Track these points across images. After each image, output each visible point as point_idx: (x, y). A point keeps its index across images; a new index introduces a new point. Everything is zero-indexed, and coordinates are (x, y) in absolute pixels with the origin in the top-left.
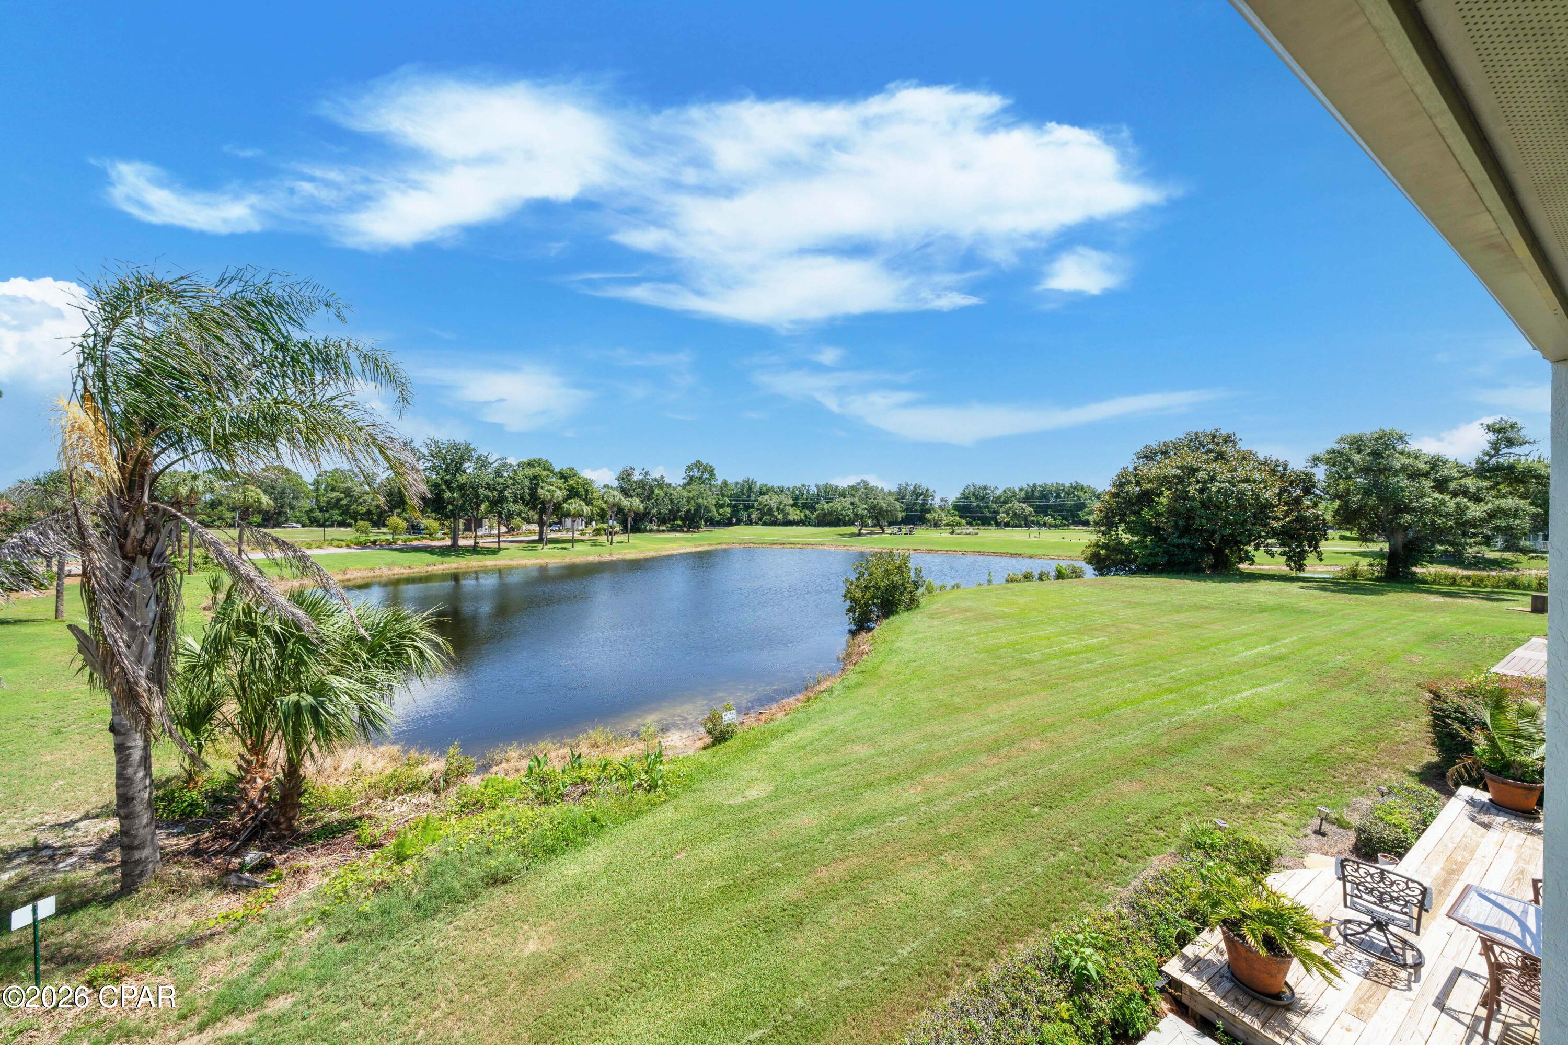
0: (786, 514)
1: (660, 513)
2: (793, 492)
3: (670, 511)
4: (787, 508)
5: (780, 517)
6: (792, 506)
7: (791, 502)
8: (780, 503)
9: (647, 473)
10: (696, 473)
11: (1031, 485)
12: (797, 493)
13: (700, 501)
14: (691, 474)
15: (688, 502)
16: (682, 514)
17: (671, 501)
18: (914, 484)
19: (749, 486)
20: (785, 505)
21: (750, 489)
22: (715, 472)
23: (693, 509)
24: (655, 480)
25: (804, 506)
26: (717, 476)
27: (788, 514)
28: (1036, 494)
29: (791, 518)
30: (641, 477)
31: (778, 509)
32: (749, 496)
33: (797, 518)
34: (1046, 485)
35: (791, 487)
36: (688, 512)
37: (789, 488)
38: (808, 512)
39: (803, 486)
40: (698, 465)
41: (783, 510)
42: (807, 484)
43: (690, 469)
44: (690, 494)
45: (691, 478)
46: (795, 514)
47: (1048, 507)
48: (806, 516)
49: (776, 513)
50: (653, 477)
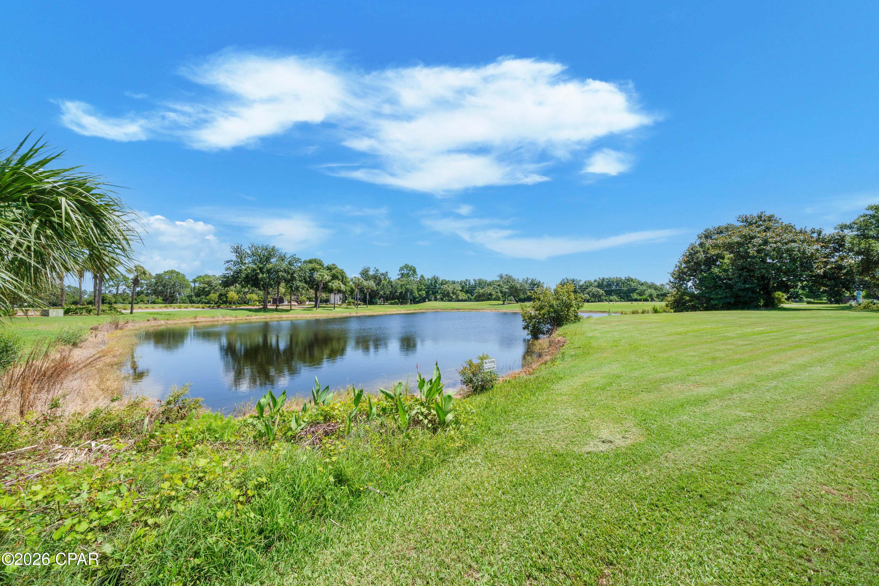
0: (457, 296)
1: (385, 294)
2: (461, 284)
3: (391, 292)
4: (458, 292)
5: (454, 297)
6: (461, 291)
7: (461, 289)
8: (454, 289)
9: (377, 270)
10: (405, 271)
11: (601, 278)
12: (463, 284)
13: (408, 286)
14: (402, 272)
15: (401, 287)
16: (398, 294)
17: (392, 286)
18: (531, 278)
19: (435, 280)
20: (457, 290)
21: (436, 282)
22: (417, 270)
23: (404, 291)
24: (383, 274)
25: (467, 292)
26: (418, 273)
27: (458, 295)
28: (604, 283)
29: (460, 298)
30: (374, 272)
31: (453, 293)
32: (436, 286)
33: (464, 298)
34: (610, 278)
35: (459, 281)
36: (401, 293)
37: (458, 282)
38: (470, 295)
39: (467, 280)
40: (406, 266)
41: (455, 293)
42: (468, 279)
43: (401, 269)
44: (403, 283)
45: (402, 274)
46: (462, 296)
47: (612, 291)
48: (468, 297)
49: (452, 295)
50: (381, 272)
